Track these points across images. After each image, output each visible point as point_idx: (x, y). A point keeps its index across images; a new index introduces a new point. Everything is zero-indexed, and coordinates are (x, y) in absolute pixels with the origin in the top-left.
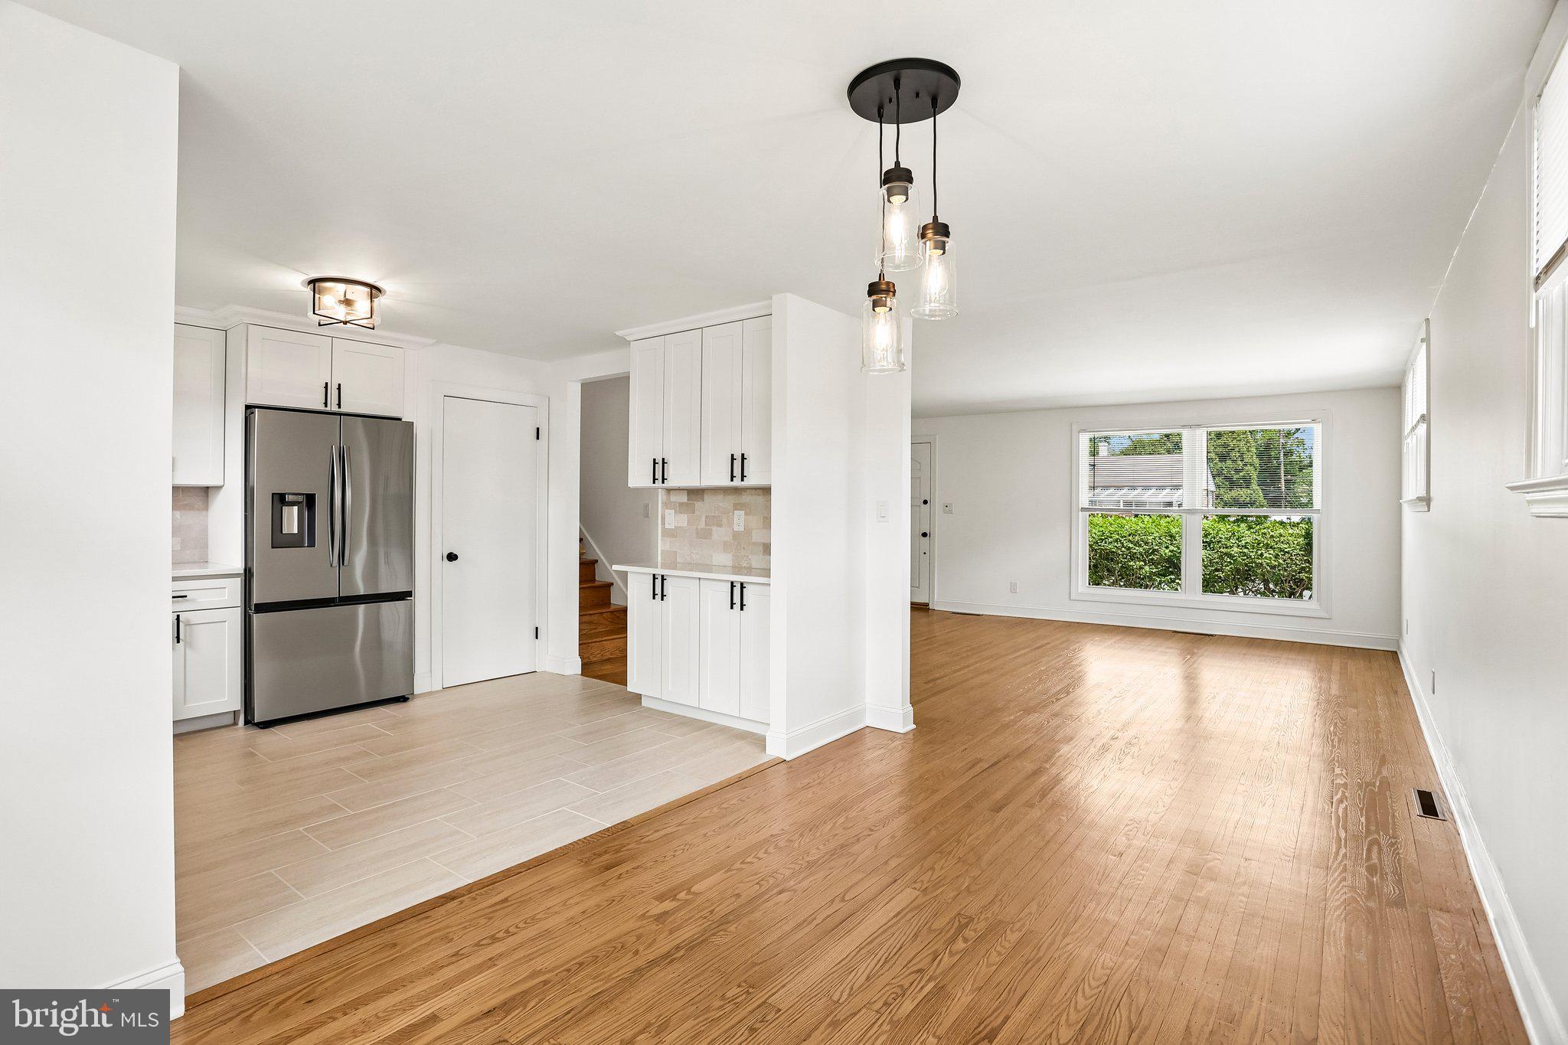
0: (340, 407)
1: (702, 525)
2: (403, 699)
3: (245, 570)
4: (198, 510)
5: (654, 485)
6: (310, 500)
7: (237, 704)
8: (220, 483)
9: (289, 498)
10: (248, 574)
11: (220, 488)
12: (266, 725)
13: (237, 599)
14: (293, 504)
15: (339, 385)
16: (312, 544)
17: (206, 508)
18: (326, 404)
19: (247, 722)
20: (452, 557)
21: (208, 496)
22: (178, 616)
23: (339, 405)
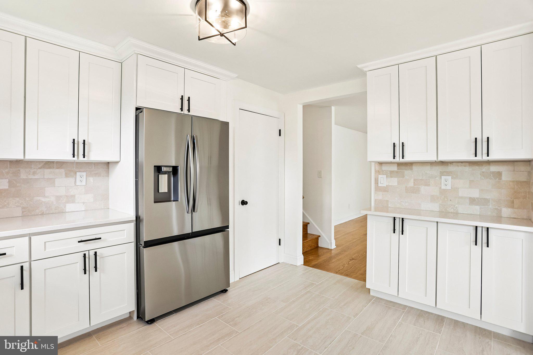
0: (189, 112)
1: (411, 184)
2: (225, 291)
3: (136, 217)
4: (103, 177)
5: (394, 160)
6: (175, 170)
7: (132, 307)
8: (118, 160)
9: (164, 169)
10: (138, 220)
11: (117, 162)
12: (151, 321)
13: (132, 238)
14: (165, 173)
15: (189, 98)
16: (176, 200)
17: (108, 176)
18: (182, 109)
19: (138, 317)
20: (244, 203)
21: (108, 168)
22: (96, 253)
23: (189, 110)
